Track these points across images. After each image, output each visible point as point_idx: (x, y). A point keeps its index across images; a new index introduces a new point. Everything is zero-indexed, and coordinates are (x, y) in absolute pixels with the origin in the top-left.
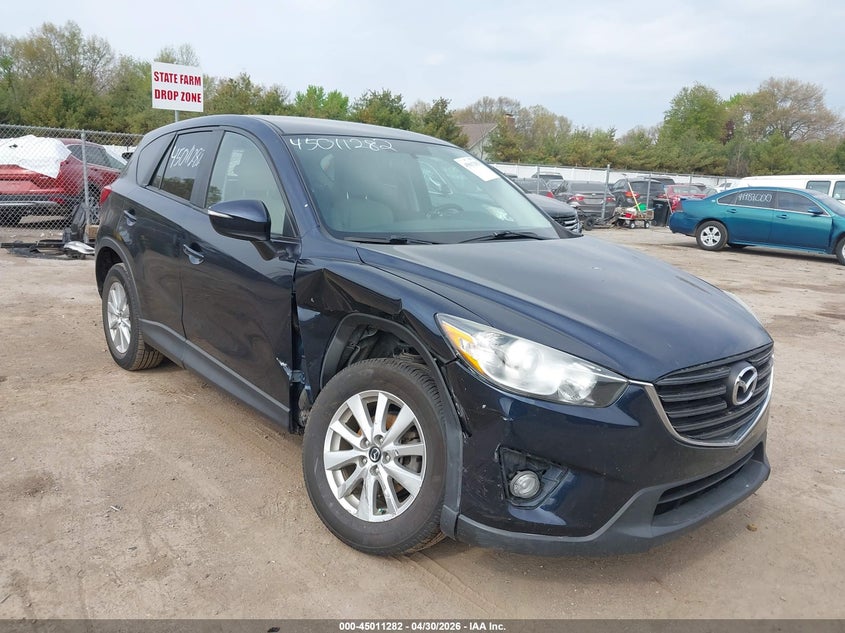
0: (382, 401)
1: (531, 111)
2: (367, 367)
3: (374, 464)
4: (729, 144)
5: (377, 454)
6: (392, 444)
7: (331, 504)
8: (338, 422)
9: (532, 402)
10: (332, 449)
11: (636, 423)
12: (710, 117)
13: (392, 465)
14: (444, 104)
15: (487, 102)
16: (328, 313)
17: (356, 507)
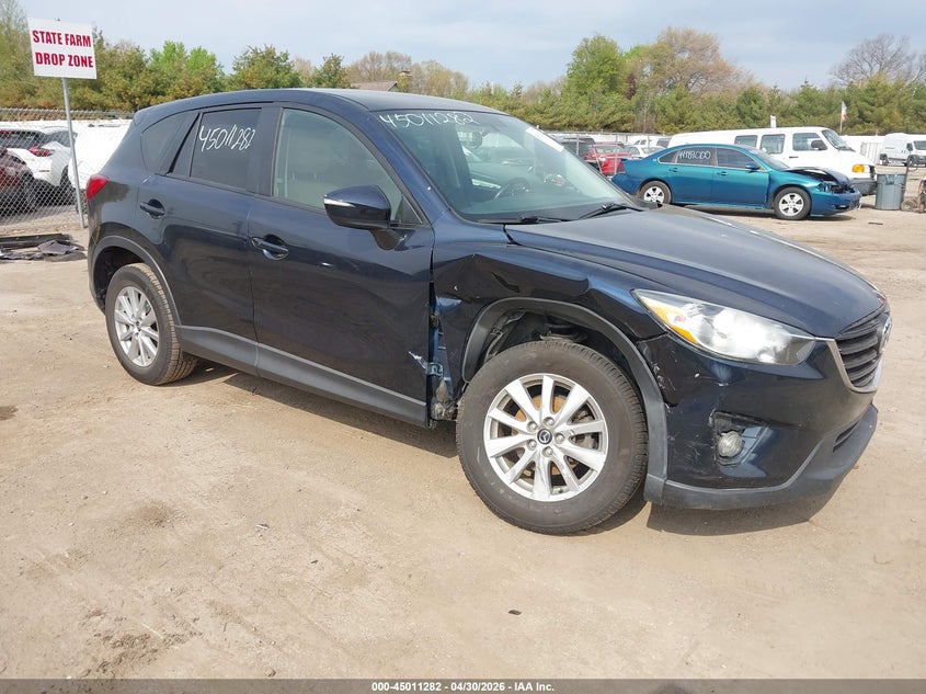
0: (548, 383)
1: (424, 67)
2: (528, 351)
3: (545, 446)
4: (634, 99)
5: (545, 436)
6: (565, 424)
7: (502, 491)
8: (496, 409)
9: (746, 366)
10: (491, 437)
11: (819, 376)
12: (613, 70)
13: (568, 445)
14: (337, 61)
15: (375, 58)
16: (473, 300)
17: (531, 491)
